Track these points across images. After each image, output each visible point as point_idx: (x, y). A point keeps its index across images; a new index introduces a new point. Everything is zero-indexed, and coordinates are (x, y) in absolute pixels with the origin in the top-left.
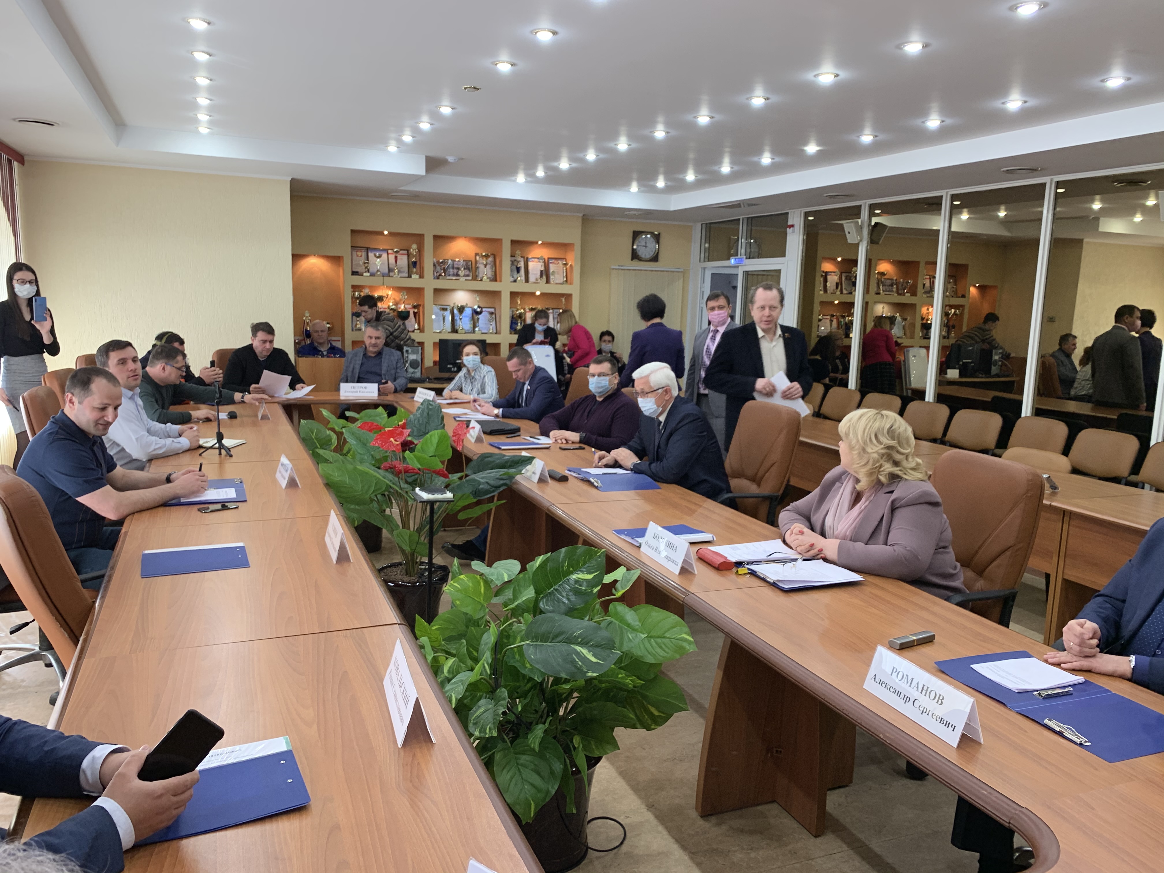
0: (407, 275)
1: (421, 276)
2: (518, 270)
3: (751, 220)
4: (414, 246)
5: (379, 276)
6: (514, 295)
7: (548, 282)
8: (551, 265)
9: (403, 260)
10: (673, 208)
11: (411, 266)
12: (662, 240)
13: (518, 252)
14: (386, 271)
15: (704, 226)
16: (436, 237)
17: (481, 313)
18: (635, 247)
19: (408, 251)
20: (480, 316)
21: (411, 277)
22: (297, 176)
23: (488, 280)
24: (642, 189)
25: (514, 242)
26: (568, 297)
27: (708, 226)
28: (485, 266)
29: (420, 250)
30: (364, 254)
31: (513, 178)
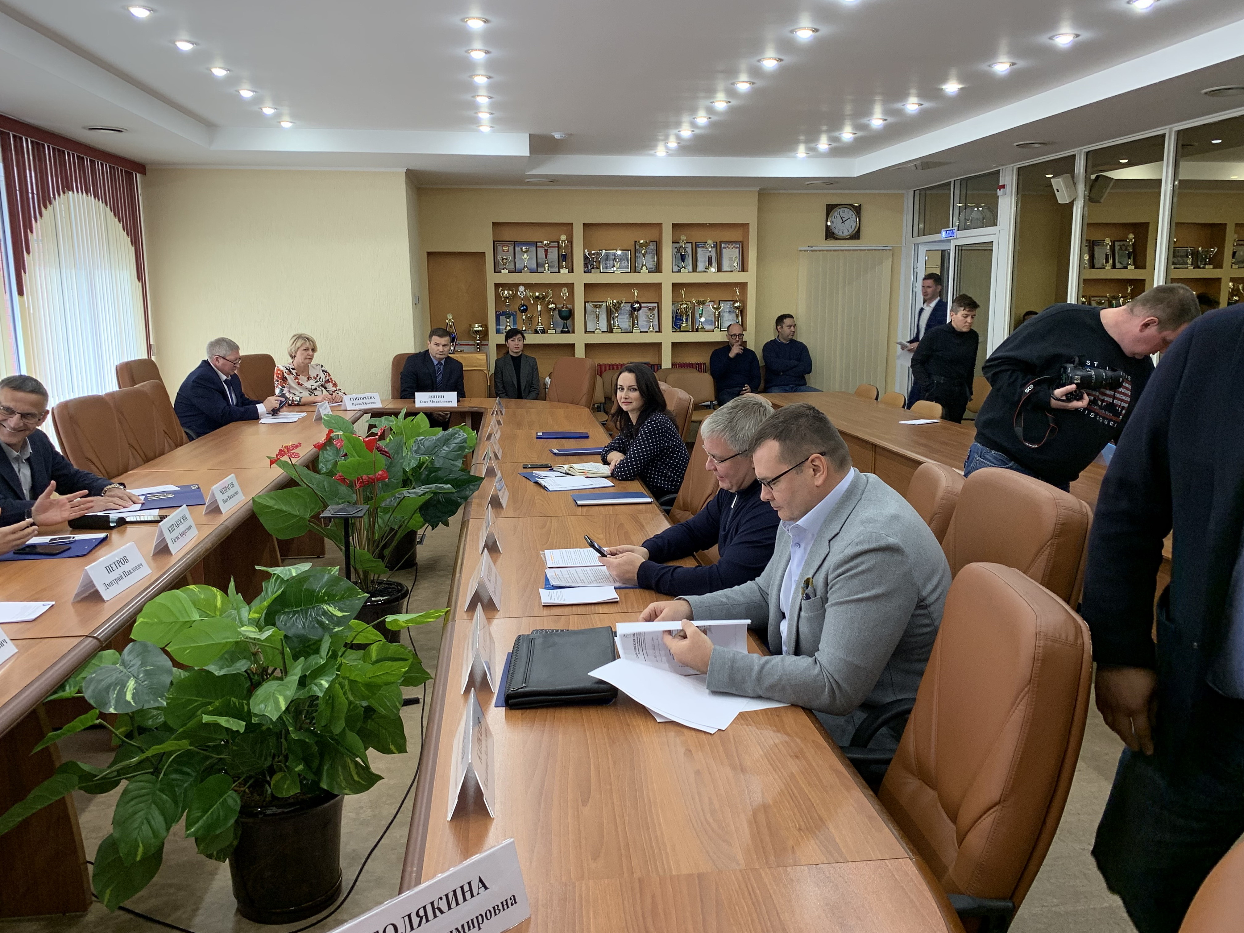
0: (557, 270)
1: (571, 271)
2: (683, 258)
3: (965, 182)
4: (563, 237)
5: (526, 272)
6: (676, 287)
7: (719, 270)
8: (724, 250)
9: (553, 254)
10: (856, 175)
11: (561, 260)
12: (863, 213)
13: (683, 238)
14: (535, 266)
15: (916, 194)
16: (585, 225)
17: (640, 308)
18: (829, 224)
19: (558, 242)
20: (640, 312)
21: (559, 272)
22: (410, 168)
23: (647, 271)
25: (675, 226)
26: (743, 286)
27: (923, 192)
28: (644, 255)
29: (570, 241)
30: (511, 248)
31: (652, 152)
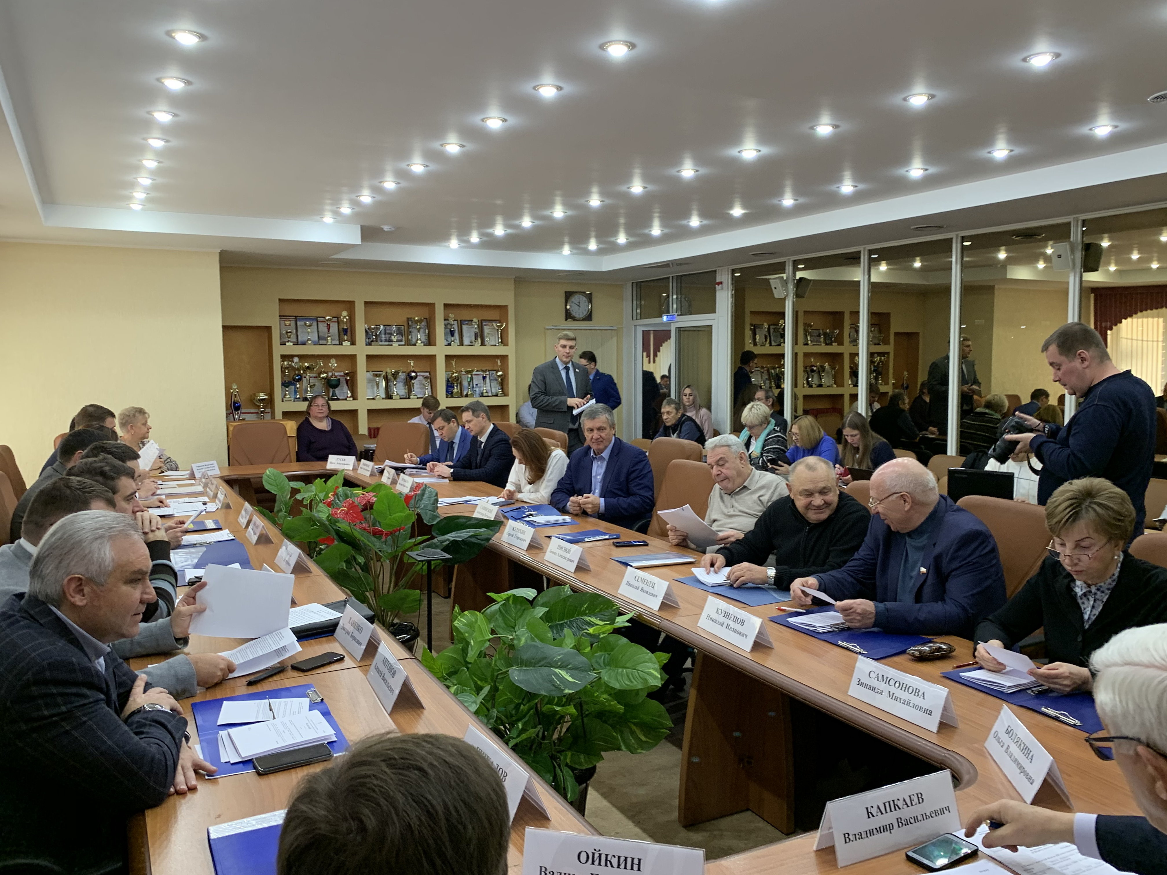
0: (337, 343)
2: (452, 333)
3: (680, 279)
4: (345, 313)
6: (448, 358)
7: (484, 344)
8: (485, 327)
9: (335, 328)
10: (605, 269)
11: (342, 334)
12: (594, 300)
13: (452, 316)
14: (316, 339)
15: (635, 285)
16: (366, 303)
17: (416, 377)
18: (568, 307)
19: (338, 318)
20: (416, 380)
21: (341, 344)
22: (225, 248)
23: (421, 344)
24: (575, 251)
25: (446, 306)
26: (504, 358)
27: (639, 285)
28: (419, 330)
29: (351, 317)
30: (293, 323)
31: (446, 244)
